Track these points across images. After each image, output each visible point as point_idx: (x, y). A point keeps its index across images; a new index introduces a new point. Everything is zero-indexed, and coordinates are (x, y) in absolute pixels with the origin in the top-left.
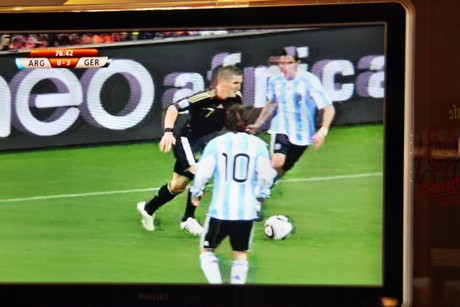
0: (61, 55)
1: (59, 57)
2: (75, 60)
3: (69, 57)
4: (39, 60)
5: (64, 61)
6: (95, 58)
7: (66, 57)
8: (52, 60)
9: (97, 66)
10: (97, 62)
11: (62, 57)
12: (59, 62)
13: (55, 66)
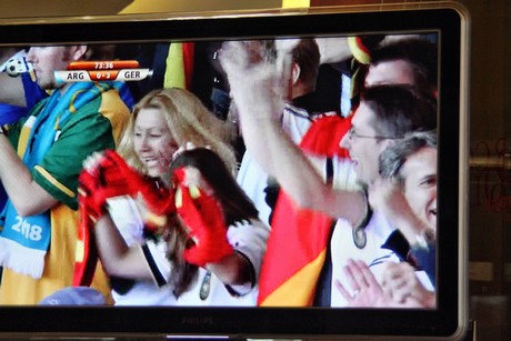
0: (101, 67)
1: (98, 69)
2: (115, 72)
3: (109, 69)
4: (78, 72)
5: (104, 73)
6: (135, 70)
7: (106, 69)
8: (91, 73)
9: (138, 79)
10: (138, 75)
11: (103, 69)
12: (99, 75)
13: (94, 79)
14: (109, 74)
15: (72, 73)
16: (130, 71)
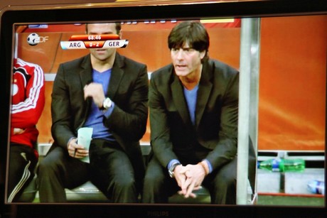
1: (91, 40)
2: (102, 42)
3: (98, 40)
4: (77, 42)
5: (94, 43)
6: (116, 41)
9: (118, 47)
10: (118, 44)
11: (93, 40)
12: (91, 44)
13: (88, 47)
14: (98, 44)
15: (73, 42)
16: (113, 41)
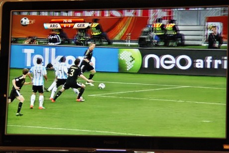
0: (66, 22)
1: (65, 23)
2: (73, 24)
3: (70, 23)
4: (55, 24)
5: (67, 25)
6: (82, 24)
7: (68, 23)
8: (61, 24)
10: (83, 26)
12: (65, 25)
13: (63, 27)
14: (70, 25)
15: (52, 24)
16: (80, 24)
